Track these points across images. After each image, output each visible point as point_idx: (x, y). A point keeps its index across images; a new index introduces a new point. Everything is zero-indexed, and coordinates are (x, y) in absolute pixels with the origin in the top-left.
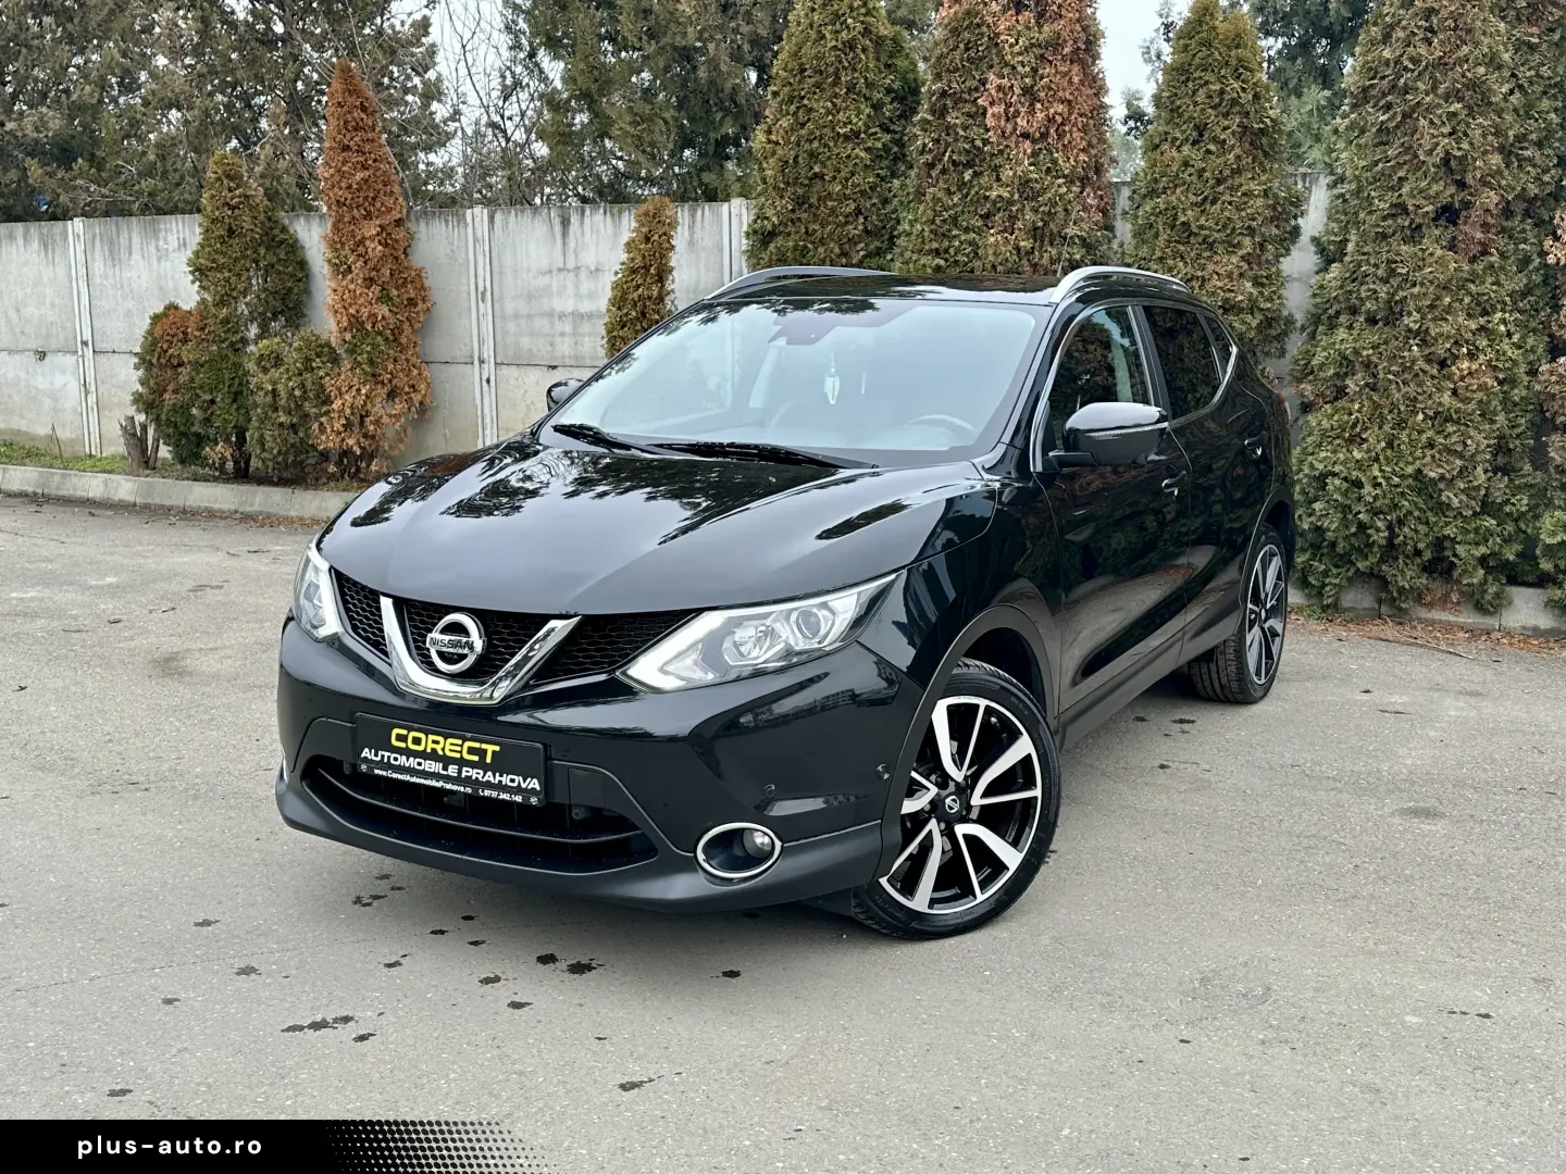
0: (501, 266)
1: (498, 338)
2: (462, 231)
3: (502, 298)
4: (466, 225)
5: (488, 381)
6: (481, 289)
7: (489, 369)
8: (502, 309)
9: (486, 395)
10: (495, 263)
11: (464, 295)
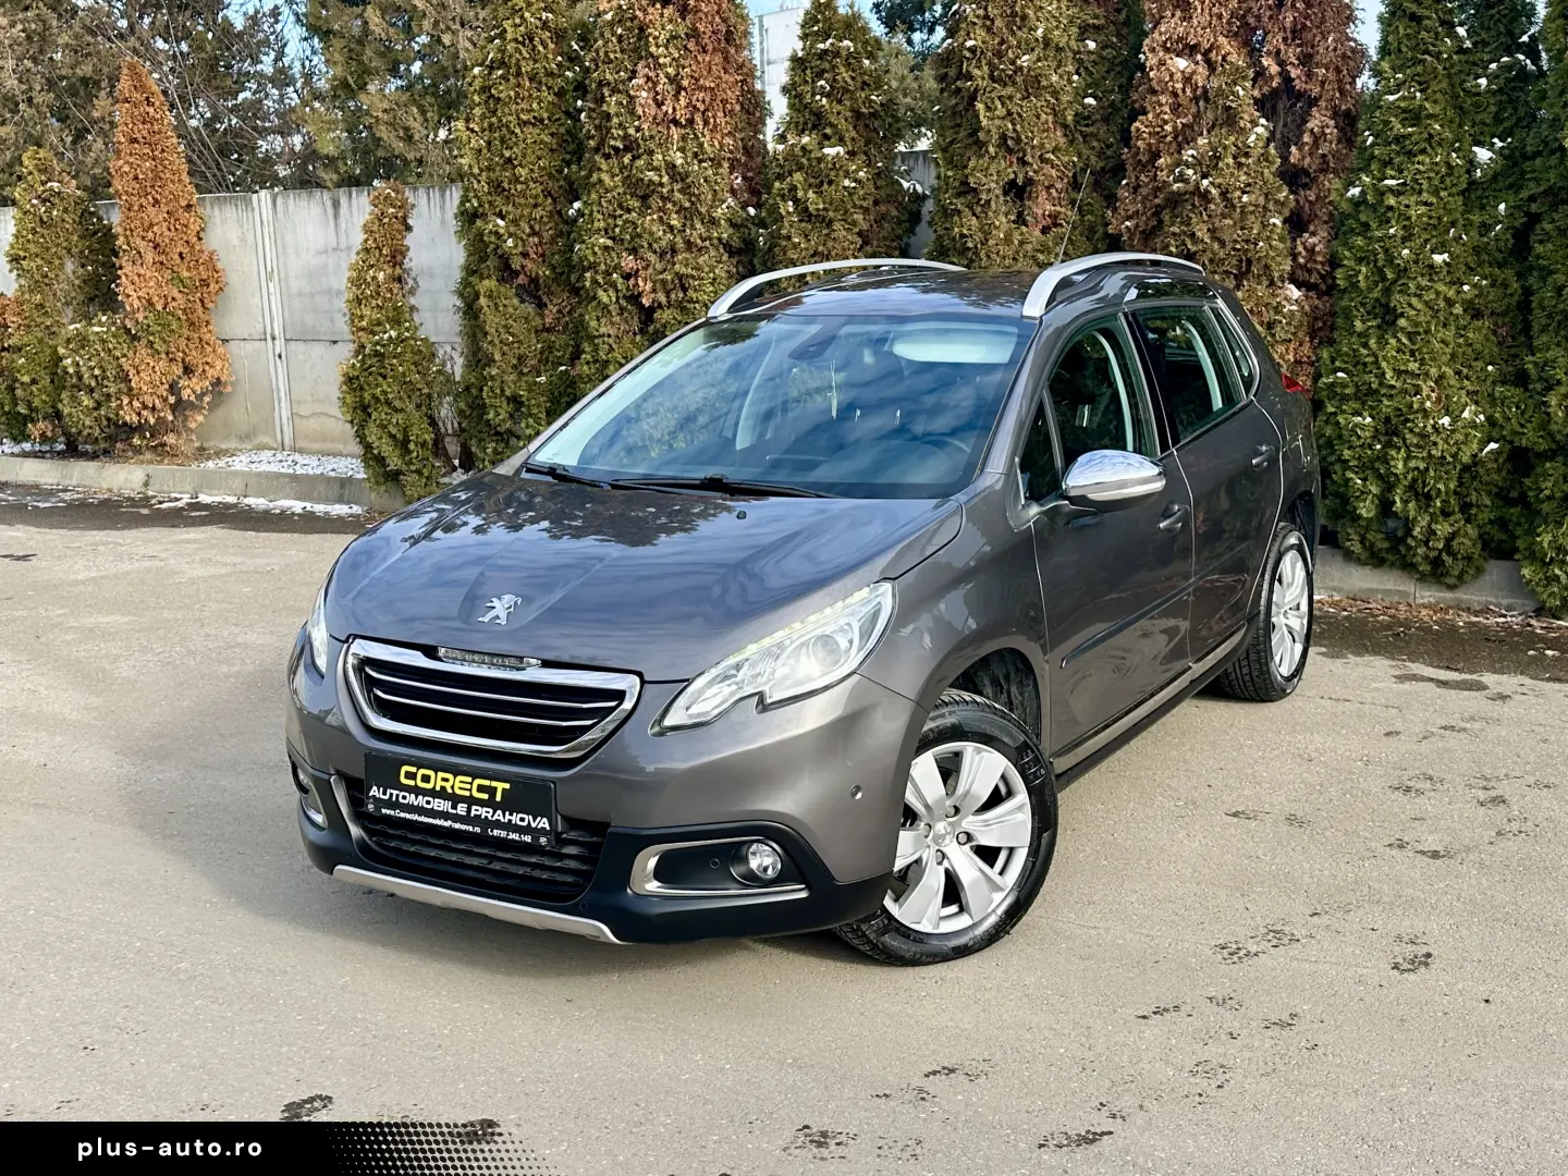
0: (284, 247)
1: (286, 314)
2: (250, 214)
3: (287, 276)
4: (253, 209)
5: (280, 356)
6: (269, 269)
7: (279, 345)
8: (288, 287)
9: (280, 371)
10: (279, 242)
11: (255, 275)
